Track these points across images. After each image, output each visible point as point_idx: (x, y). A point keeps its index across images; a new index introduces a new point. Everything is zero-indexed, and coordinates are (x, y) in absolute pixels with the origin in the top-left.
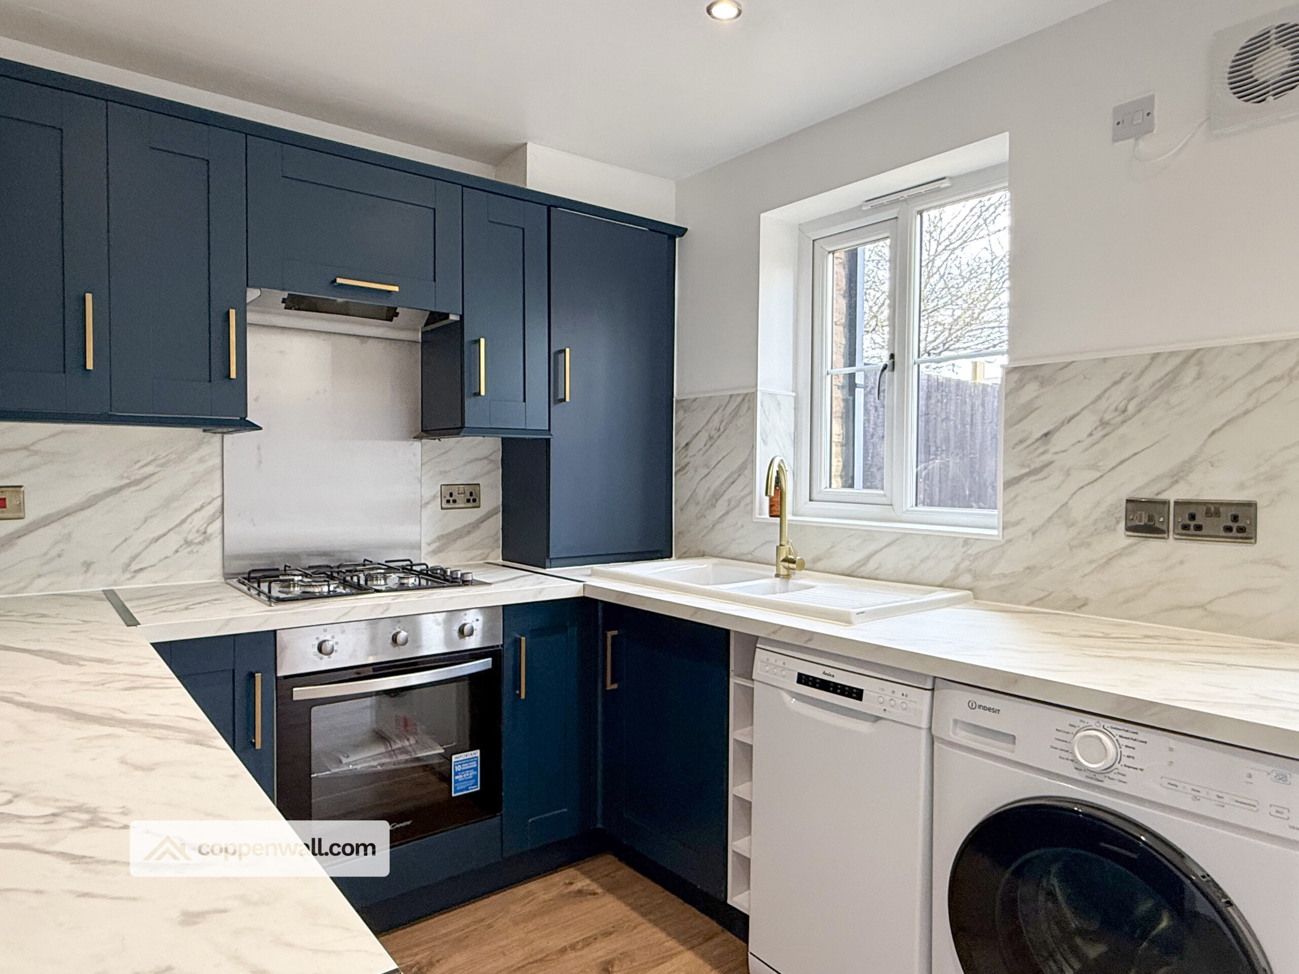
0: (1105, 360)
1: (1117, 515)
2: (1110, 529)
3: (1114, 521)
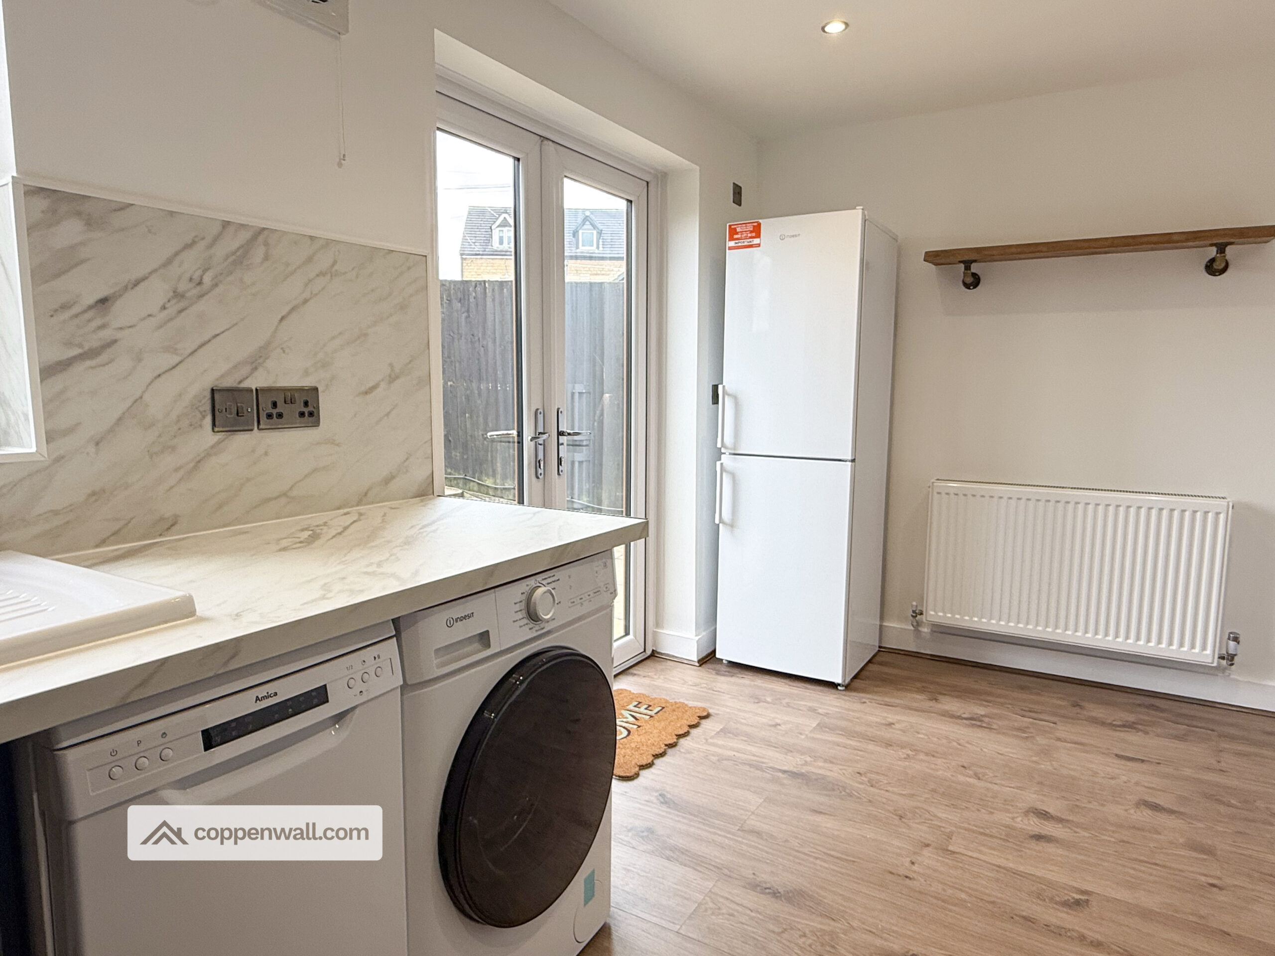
0: (172, 213)
1: (201, 409)
2: (196, 426)
3: (199, 416)
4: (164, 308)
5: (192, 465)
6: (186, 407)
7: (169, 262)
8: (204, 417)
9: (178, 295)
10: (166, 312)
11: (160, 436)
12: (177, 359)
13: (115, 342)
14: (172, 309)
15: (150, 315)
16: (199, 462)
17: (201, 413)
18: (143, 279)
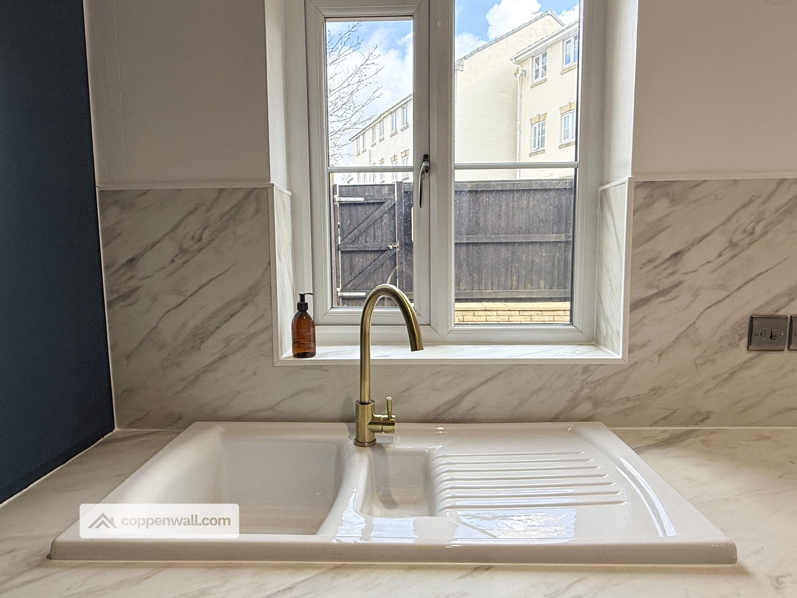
0: (735, 182)
1: (740, 332)
2: (733, 345)
3: (738, 338)
4: (720, 255)
5: (727, 375)
6: (728, 331)
7: (729, 219)
8: (741, 339)
9: (732, 245)
10: (722, 258)
11: (705, 351)
12: (725, 294)
13: (680, 283)
14: (727, 255)
15: (709, 262)
16: (732, 373)
17: (740, 335)
18: (708, 235)
